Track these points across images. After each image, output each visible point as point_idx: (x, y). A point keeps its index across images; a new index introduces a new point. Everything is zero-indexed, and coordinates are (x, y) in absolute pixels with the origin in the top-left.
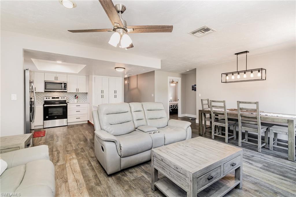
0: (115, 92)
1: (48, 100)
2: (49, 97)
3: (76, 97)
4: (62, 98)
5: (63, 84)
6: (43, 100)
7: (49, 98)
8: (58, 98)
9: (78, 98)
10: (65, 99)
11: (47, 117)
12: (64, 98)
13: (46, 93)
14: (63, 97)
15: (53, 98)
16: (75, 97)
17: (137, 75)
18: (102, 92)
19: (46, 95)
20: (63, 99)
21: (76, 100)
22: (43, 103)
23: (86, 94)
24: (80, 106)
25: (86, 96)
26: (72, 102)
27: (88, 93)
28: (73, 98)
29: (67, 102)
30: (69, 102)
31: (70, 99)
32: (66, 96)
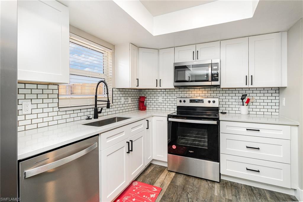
2: (185, 99)
3: (245, 101)
4: (209, 102)
5: (210, 66)
7: (185, 101)
8: (202, 101)
9: (250, 104)
10: (216, 105)
12: (214, 102)
14: (212, 100)
15: (191, 101)
16: (242, 99)
19: (181, 95)
20: (211, 105)
21: (244, 109)
23: (277, 91)
24: (259, 130)
25: (277, 98)
26: (234, 112)
27: (286, 87)
28: (237, 103)
29: (224, 111)
30: (227, 112)
31: (228, 106)
32: (218, 98)
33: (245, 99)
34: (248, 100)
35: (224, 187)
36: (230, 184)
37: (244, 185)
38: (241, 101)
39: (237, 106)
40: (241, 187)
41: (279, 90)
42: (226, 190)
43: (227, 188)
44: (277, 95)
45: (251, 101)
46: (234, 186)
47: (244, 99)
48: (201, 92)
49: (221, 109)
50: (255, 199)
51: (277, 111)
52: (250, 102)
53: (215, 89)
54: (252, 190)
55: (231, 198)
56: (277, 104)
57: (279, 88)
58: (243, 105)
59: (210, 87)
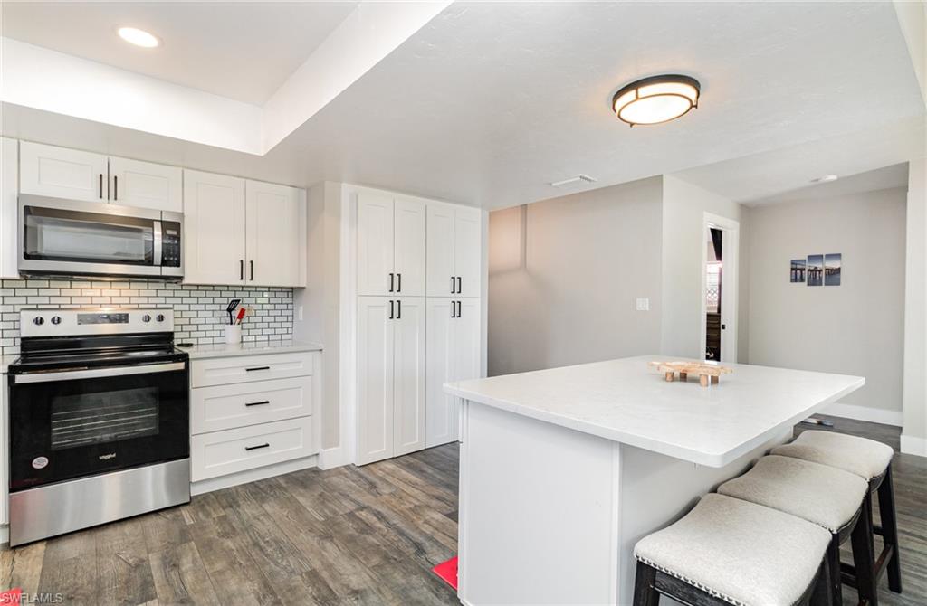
0: (457, 284)
1: (48, 330)
2: (58, 314)
3: (235, 313)
4: (147, 319)
5: (158, 226)
6: (14, 334)
7: (57, 321)
8: (123, 318)
9: (245, 319)
10: (166, 326)
11: (40, 463)
12: (161, 318)
13: (30, 283)
14: (154, 314)
16: (230, 311)
17: (524, 207)
18: (396, 282)
19: (37, 300)
20: (154, 327)
21: (232, 332)
22: (13, 355)
23: (290, 295)
24: (268, 368)
25: (290, 307)
26: (210, 340)
27: (304, 288)
28: (217, 321)
29: (185, 342)
30: (194, 341)
31: (195, 328)
32: (171, 308)
33: (235, 311)
34: (243, 312)
35: (203, 505)
36: (213, 497)
37: (239, 486)
38: (226, 313)
39: (216, 327)
40: (237, 491)
41: (293, 291)
42: (208, 508)
43: (209, 504)
44: (290, 301)
45: (246, 314)
46: (223, 495)
47: (233, 309)
48: (117, 293)
49: (176, 335)
50: (264, 494)
51: (290, 330)
52: (244, 317)
53: (161, 286)
54: (256, 486)
55: (223, 513)
56: (290, 319)
57: (292, 288)
58: (231, 323)
59: (145, 280)
